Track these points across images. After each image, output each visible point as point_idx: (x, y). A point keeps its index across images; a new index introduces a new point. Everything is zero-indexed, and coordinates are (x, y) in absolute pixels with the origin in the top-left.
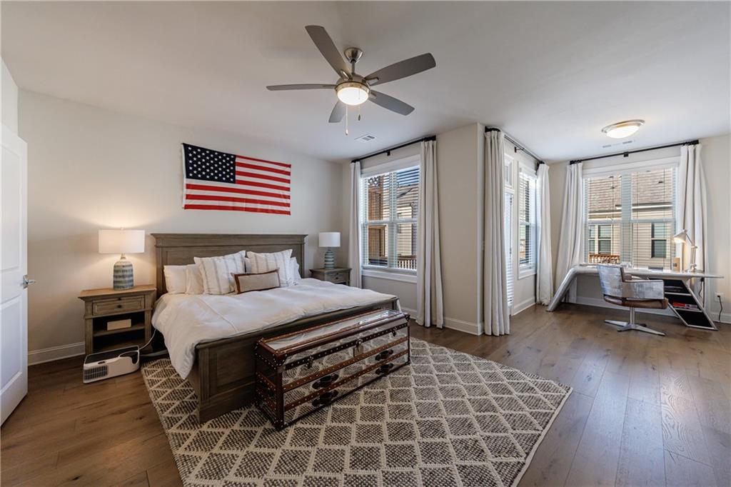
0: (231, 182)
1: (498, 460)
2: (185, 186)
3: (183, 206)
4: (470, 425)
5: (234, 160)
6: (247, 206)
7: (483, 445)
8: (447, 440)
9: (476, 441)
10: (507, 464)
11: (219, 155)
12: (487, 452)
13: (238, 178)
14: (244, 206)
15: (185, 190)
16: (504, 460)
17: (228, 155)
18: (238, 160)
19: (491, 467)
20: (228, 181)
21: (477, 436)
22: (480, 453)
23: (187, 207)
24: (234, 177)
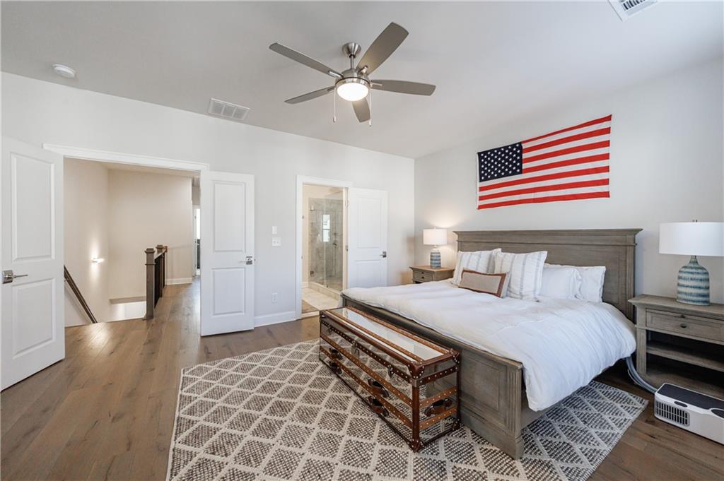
0: (519, 173)
1: (195, 459)
2: (478, 189)
3: (477, 207)
4: (248, 462)
5: (520, 148)
6: (536, 197)
7: (217, 458)
8: (248, 432)
9: (226, 455)
10: (186, 462)
11: (505, 150)
12: (209, 457)
13: (525, 166)
14: (533, 197)
15: (478, 193)
16: (191, 463)
17: (514, 146)
18: (525, 146)
19: (197, 449)
20: (515, 173)
21: (230, 458)
22: (214, 450)
23: (480, 207)
24: (520, 167)
